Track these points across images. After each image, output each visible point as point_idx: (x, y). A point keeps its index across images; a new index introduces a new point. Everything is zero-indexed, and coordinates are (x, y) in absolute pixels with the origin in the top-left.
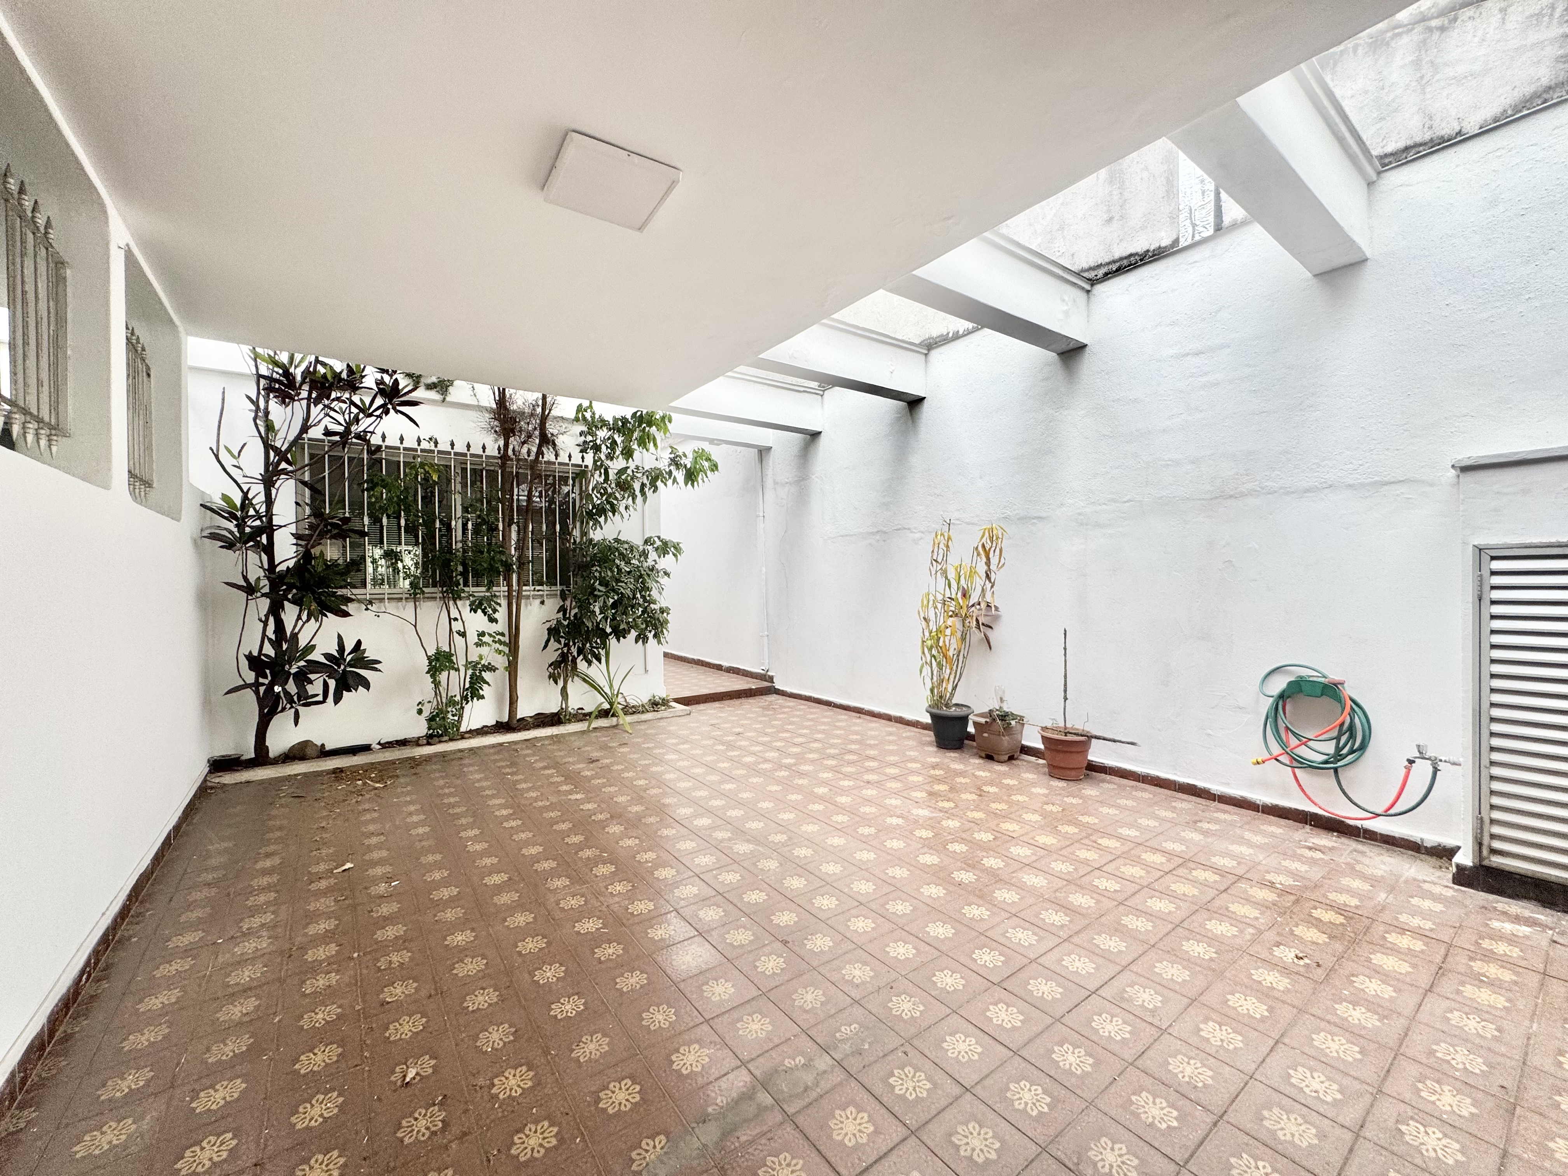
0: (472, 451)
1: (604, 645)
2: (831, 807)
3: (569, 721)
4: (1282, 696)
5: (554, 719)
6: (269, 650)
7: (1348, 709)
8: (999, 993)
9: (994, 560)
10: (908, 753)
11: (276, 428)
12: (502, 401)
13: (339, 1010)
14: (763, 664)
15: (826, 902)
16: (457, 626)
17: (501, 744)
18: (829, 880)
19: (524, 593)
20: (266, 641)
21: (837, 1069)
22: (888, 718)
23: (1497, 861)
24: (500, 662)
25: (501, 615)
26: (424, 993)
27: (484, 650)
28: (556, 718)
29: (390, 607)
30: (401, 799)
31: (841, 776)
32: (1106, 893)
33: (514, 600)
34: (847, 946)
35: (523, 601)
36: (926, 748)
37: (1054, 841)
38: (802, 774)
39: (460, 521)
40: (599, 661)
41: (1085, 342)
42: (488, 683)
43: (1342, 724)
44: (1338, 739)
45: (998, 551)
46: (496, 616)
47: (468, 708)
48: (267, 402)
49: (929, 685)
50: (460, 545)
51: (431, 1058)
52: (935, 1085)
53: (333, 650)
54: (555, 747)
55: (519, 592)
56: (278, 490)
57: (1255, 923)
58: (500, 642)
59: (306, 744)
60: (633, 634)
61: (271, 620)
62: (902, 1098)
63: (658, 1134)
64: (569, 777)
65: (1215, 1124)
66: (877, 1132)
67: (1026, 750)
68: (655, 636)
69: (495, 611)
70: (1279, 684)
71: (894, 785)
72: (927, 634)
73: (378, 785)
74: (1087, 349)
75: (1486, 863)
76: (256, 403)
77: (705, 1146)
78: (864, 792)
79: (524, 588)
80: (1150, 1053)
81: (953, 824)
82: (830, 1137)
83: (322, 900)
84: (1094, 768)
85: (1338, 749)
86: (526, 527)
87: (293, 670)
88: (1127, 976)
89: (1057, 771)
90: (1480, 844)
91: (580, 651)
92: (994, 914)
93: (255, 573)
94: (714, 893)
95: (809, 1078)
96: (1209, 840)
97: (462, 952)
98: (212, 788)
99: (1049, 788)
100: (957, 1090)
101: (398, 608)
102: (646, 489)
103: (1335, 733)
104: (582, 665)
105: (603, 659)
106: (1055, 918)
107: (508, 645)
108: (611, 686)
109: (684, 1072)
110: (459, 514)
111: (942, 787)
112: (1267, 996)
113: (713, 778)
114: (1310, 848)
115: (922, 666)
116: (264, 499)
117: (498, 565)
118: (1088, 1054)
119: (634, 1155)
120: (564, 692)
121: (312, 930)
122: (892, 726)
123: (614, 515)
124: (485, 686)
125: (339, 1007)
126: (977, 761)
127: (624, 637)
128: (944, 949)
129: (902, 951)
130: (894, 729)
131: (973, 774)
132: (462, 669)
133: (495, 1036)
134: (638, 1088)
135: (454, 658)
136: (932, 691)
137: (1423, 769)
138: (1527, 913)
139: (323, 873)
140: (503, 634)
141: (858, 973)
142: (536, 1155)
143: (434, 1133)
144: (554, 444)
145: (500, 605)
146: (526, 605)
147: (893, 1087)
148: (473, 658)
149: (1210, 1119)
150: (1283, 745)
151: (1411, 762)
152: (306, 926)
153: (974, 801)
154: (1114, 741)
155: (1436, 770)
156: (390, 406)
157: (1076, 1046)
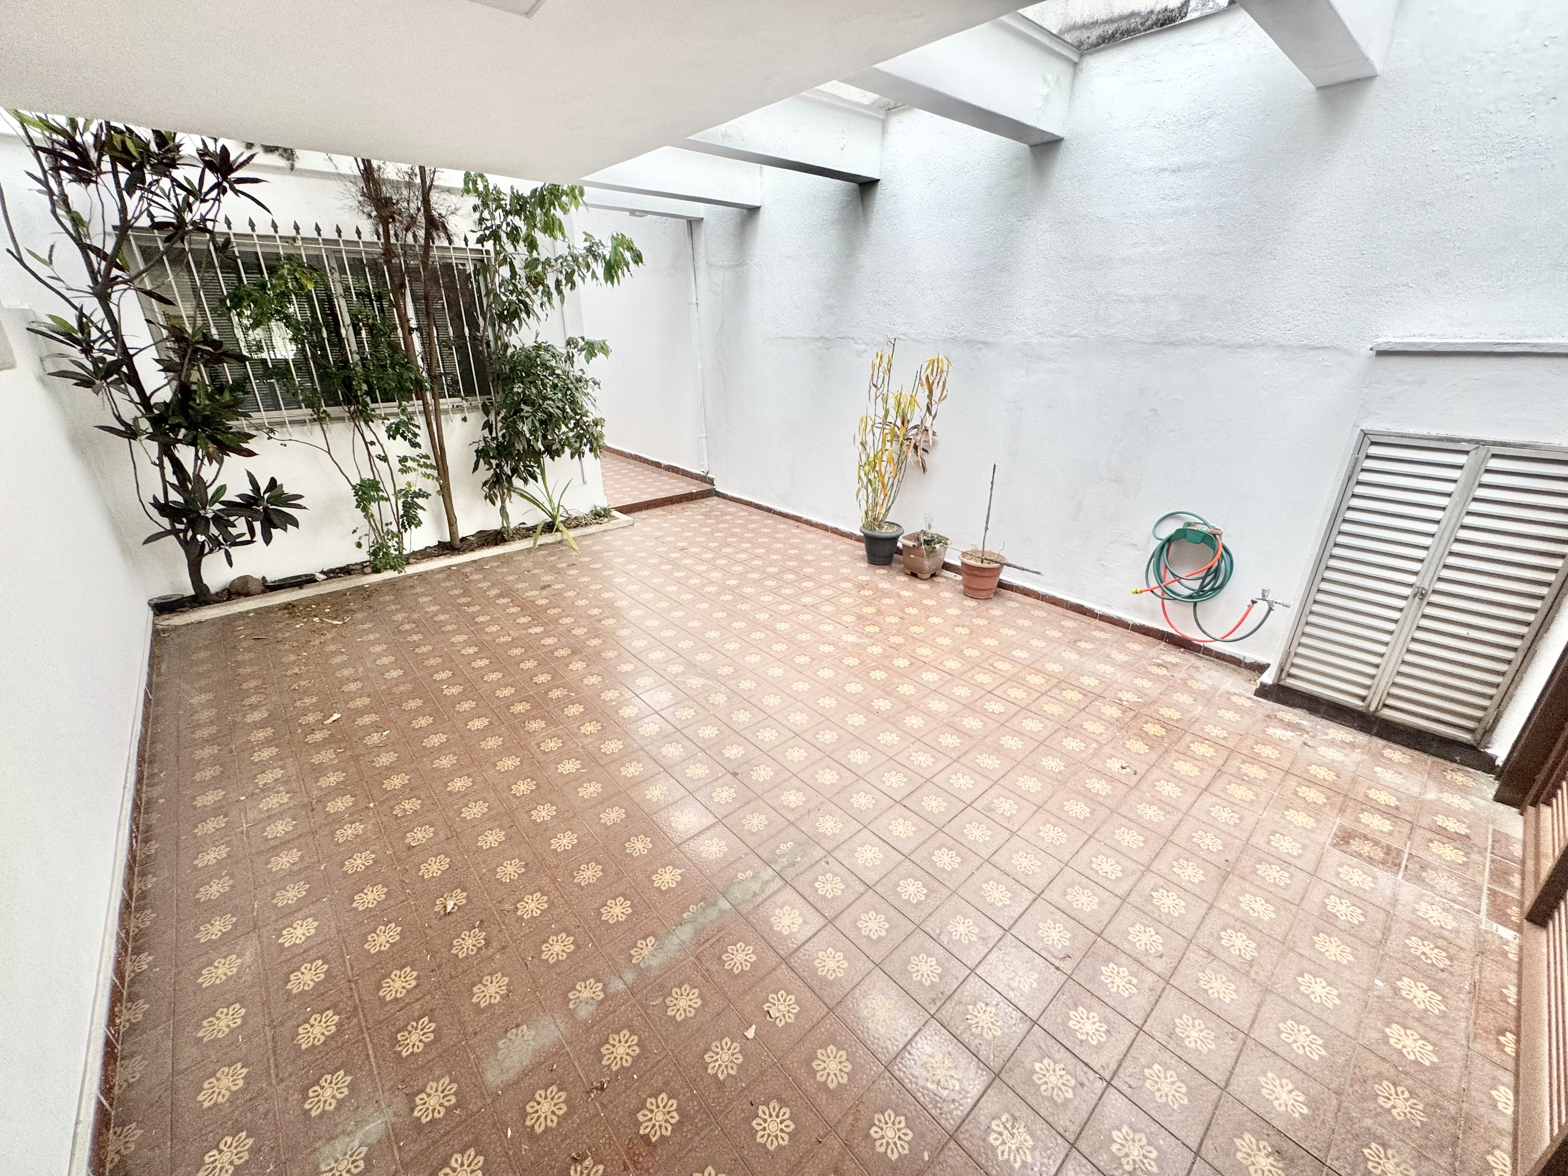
0: (345, 236)
1: (538, 462)
2: (773, 635)
3: (513, 539)
4: (1169, 540)
5: (496, 538)
6: (175, 496)
7: (1218, 556)
8: (899, 809)
9: (937, 393)
10: (841, 571)
11: (86, 218)
12: (368, 172)
13: (373, 856)
14: (703, 466)
15: (768, 735)
16: (376, 450)
17: (449, 568)
18: (770, 712)
19: (442, 407)
20: (170, 489)
21: (778, 879)
22: (825, 528)
23: (1290, 682)
24: (431, 486)
25: (423, 438)
26: (442, 836)
27: (411, 477)
28: (499, 537)
29: (295, 432)
30: (365, 638)
31: (780, 599)
32: (992, 716)
33: (433, 416)
34: (786, 775)
35: (443, 417)
36: (859, 564)
37: (959, 665)
38: (745, 598)
39: (351, 328)
40: (536, 479)
41: (1061, 135)
42: (422, 508)
43: (1210, 569)
44: (1204, 578)
45: (941, 384)
46: (418, 440)
47: (406, 536)
48: (60, 184)
49: (864, 508)
50: (357, 357)
51: (462, 891)
52: (848, 886)
53: (247, 490)
54: (505, 570)
55: (436, 404)
56: (118, 306)
57: (1099, 739)
58: (426, 466)
59: (245, 580)
60: (567, 451)
61: (166, 460)
62: (824, 897)
63: (648, 936)
64: (526, 607)
65: (1034, 900)
66: (805, 922)
67: (947, 566)
68: (591, 450)
69: (415, 435)
70: (1169, 529)
71: (828, 608)
72: (864, 459)
73: (335, 622)
74: (1063, 144)
75: (1282, 683)
76: (46, 184)
77: (683, 942)
78: (801, 617)
79: (441, 401)
80: (1002, 851)
81: (876, 650)
82: (771, 929)
83: (323, 753)
84: (1002, 585)
85: (1202, 587)
86: (430, 334)
87: (210, 515)
88: (997, 789)
89: (970, 592)
90: (1282, 670)
91: (514, 471)
92: (903, 739)
93: (130, 411)
94: (674, 730)
95: (756, 886)
96: (1083, 660)
97: (465, 796)
98: (164, 631)
99: (962, 608)
100: (862, 888)
101: (303, 432)
102: (563, 287)
103: (1203, 574)
104: (517, 482)
105: (539, 477)
106: (949, 740)
107: (437, 468)
108: (551, 501)
109: (663, 888)
110: (348, 321)
111: (870, 610)
112: (1092, 800)
113: (664, 604)
114: (1159, 665)
115: (859, 490)
116: (104, 316)
117: (408, 384)
118: (958, 855)
119: (632, 952)
120: (503, 511)
121: (324, 782)
122: (829, 537)
123: (529, 317)
124: (419, 511)
125: (373, 852)
126: (903, 579)
127: (559, 456)
128: (861, 774)
129: (828, 777)
130: (830, 541)
131: (898, 595)
132: (393, 499)
133: (510, 869)
134: (629, 903)
135: (381, 486)
136: (867, 513)
137: (1262, 607)
138: (1296, 720)
139: (314, 724)
140: (427, 457)
141: (793, 798)
142: (560, 958)
143: (480, 949)
144: (445, 229)
145: (418, 427)
146: (446, 420)
147: (817, 889)
148: (401, 485)
149: (1031, 897)
150: (1160, 579)
151: (1254, 602)
152: (317, 780)
153: (896, 624)
154: (1023, 569)
155: (1270, 609)
156: (225, 184)
157: (950, 849)
